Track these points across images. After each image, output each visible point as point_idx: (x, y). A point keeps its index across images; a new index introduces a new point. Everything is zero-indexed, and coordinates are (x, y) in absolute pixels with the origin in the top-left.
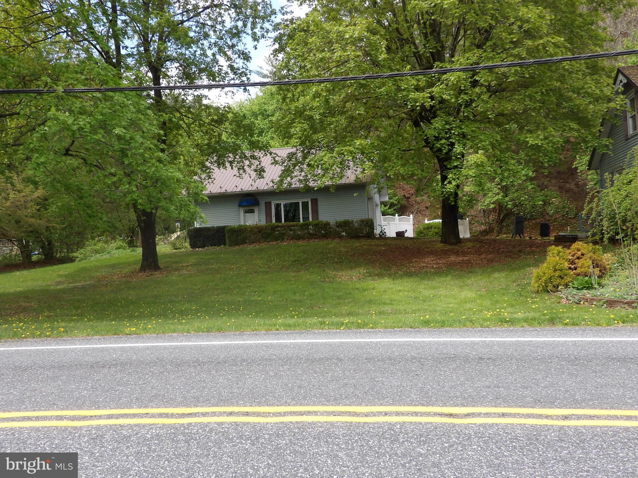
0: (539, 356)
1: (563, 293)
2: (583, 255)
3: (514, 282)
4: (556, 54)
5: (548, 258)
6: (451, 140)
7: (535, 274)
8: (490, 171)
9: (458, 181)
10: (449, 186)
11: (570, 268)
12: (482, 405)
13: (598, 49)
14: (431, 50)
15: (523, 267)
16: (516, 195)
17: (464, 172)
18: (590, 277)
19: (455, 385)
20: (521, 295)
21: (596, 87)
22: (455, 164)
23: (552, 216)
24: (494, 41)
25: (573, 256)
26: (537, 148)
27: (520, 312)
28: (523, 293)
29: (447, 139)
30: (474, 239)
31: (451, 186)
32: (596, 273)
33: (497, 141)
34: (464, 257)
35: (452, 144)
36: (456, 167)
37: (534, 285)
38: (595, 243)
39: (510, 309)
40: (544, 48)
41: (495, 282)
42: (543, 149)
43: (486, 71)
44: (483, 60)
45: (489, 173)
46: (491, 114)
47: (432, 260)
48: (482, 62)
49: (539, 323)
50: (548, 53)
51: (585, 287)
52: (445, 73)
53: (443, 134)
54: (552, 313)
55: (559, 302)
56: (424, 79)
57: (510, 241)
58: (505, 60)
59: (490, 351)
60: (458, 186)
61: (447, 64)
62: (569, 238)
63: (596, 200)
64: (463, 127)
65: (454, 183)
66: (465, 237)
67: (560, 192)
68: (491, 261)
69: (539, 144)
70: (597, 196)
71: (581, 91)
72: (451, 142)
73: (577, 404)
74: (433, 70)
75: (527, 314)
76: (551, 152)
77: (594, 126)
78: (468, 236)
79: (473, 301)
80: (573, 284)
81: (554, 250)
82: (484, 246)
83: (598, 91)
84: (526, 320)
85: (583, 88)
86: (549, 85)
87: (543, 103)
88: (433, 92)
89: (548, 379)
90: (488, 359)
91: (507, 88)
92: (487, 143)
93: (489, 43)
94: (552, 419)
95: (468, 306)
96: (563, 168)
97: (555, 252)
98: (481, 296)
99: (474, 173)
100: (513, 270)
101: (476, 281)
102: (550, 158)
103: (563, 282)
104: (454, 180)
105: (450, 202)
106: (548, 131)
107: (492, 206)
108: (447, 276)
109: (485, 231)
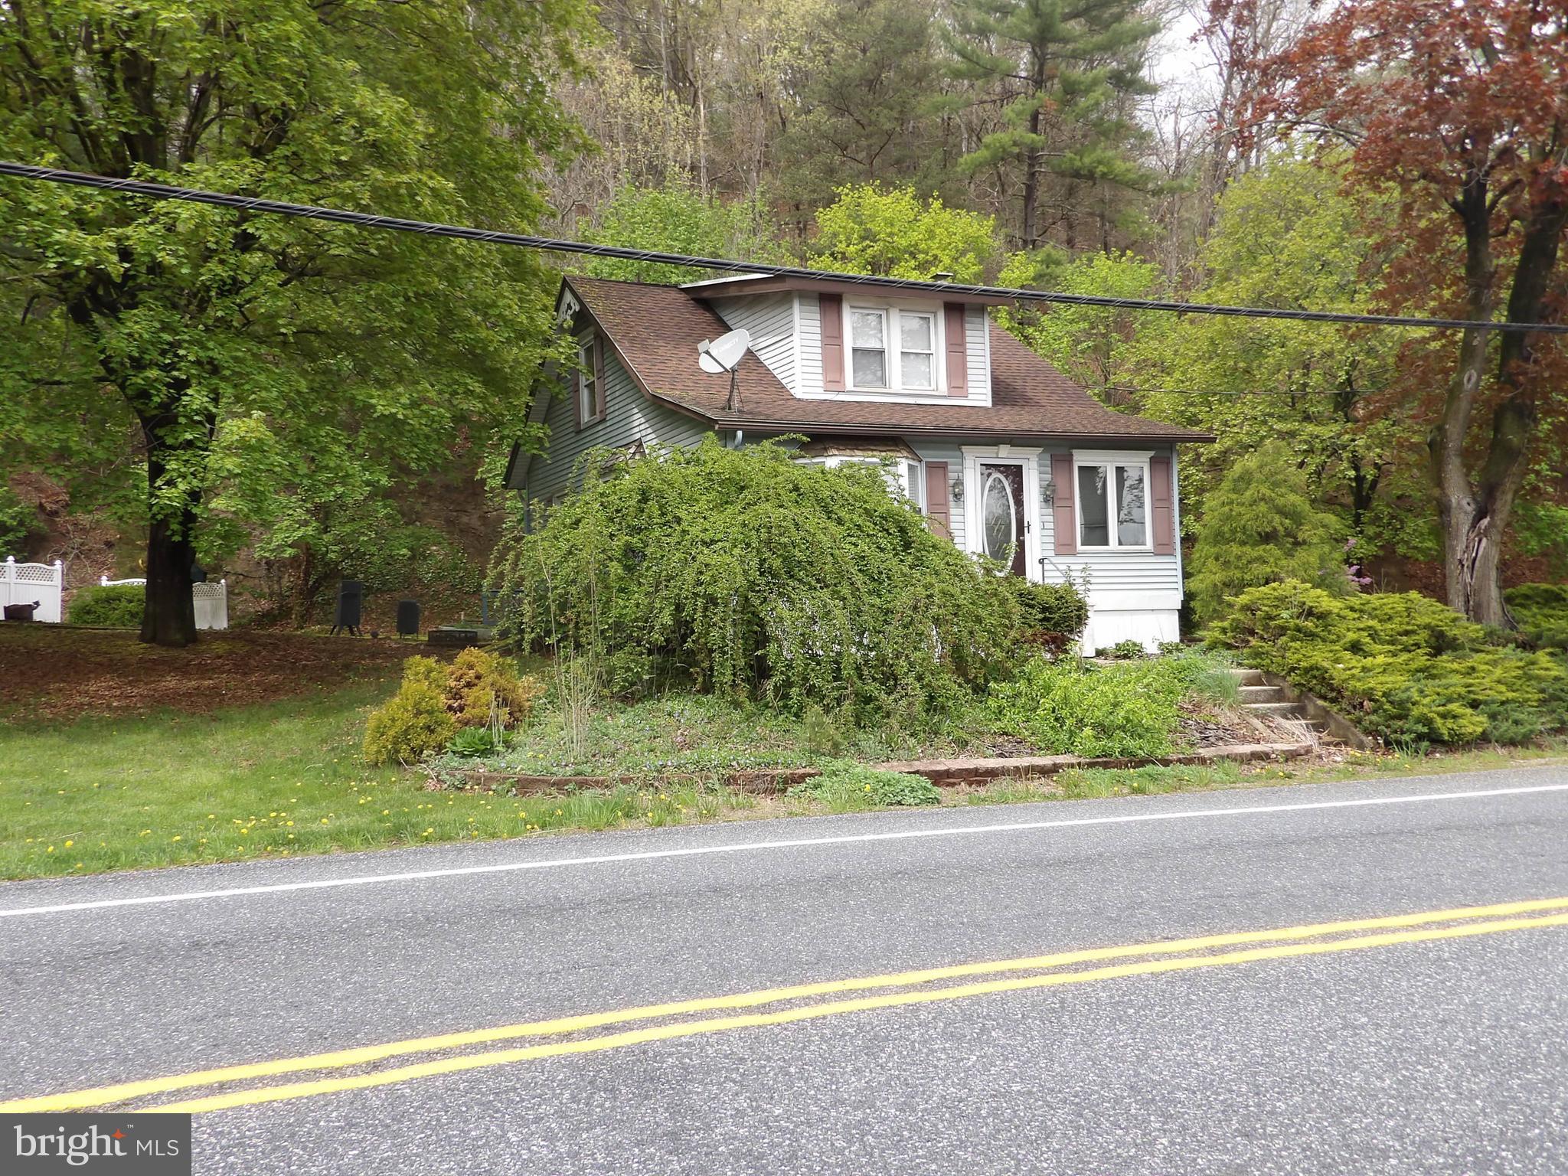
0: (346, 922)
1: (433, 765)
2: (478, 677)
3: (324, 741)
4: (437, 216)
5: (405, 683)
6: (175, 373)
7: (371, 724)
8: (280, 465)
9: (195, 482)
10: (166, 491)
11: (450, 708)
12: (171, 1070)
13: (525, 225)
14: (123, 129)
15: (350, 706)
16: (348, 529)
17: (212, 460)
18: (490, 728)
19: (106, 1027)
20: (335, 772)
21: (521, 307)
22: (188, 436)
23: (428, 587)
24: (294, 149)
25: (458, 679)
26: (394, 423)
27: (327, 817)
28: (341, 770)
29: (166, 368)
30: (239, 632)
31: (173, 492)
32: (501, 718)
33: (299, 393)
34: (204, 679)
35: (181, 386)
36: (189, 444)
37: (370, 749)
38: (506, 652)
39: (304, 812)
40: (412, 196)
41: (276, 744)
42: (408, 428)
43: (275, 216)
44: (265, 190)
45: (278, 469)
46: (284, 326)
47: (111, 688)
48: (262, 192)
49: (367, 839)
50: (422, 209)
51: (477, 751)
52: (165, 198)
53: (154, 355)
54: (398, 814)
55: (421, 788)
56: (102, 199)
57: (326, 641)
58: (322, 202)
59: (226, 923)
60: (194, 496)
61: (168, 174)
62: (460, 639)
63: (511, 556)
64: (211, 345)
65: (182, 486)
66: (216, 627)
67: (449, 532)
68: (274, 690)
69: (400, 416)
70: (513, 548)
71: (491, 312)
72: (176, 379)
73: (407, 1028)
74: (129, 180)
75: (344, 821)
76: (427, 437)
77: (517, 394)
78: (222, 624)
79: (211, 793)
80: (454, 744)
81: (418, 664)
82: (258, 653)
83: (523, 318)
84: (336, 836)
85: (494, 305)
86: (423, 284)
87: (410, 322)
88: (128, 238)
89: (355, 978)
90: (216, 945)
91: (328, 269)
92: (274, 394)
93: (282, 151)
94: (343, 1076)
95: (197, 807)
96: (455, 478)
97: (422, 669)
98: (236, 779)
99: (240, 465)
100: (324, 713)
101: (227, 741)
102: (423, 451)
103: (433, 740)
104: (184, 477)
105: (169, 533)
106: (420, 388)
107: (289, 552)
108: (148, 728)
109: (267, 615)
